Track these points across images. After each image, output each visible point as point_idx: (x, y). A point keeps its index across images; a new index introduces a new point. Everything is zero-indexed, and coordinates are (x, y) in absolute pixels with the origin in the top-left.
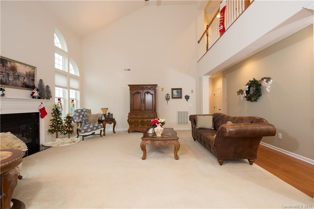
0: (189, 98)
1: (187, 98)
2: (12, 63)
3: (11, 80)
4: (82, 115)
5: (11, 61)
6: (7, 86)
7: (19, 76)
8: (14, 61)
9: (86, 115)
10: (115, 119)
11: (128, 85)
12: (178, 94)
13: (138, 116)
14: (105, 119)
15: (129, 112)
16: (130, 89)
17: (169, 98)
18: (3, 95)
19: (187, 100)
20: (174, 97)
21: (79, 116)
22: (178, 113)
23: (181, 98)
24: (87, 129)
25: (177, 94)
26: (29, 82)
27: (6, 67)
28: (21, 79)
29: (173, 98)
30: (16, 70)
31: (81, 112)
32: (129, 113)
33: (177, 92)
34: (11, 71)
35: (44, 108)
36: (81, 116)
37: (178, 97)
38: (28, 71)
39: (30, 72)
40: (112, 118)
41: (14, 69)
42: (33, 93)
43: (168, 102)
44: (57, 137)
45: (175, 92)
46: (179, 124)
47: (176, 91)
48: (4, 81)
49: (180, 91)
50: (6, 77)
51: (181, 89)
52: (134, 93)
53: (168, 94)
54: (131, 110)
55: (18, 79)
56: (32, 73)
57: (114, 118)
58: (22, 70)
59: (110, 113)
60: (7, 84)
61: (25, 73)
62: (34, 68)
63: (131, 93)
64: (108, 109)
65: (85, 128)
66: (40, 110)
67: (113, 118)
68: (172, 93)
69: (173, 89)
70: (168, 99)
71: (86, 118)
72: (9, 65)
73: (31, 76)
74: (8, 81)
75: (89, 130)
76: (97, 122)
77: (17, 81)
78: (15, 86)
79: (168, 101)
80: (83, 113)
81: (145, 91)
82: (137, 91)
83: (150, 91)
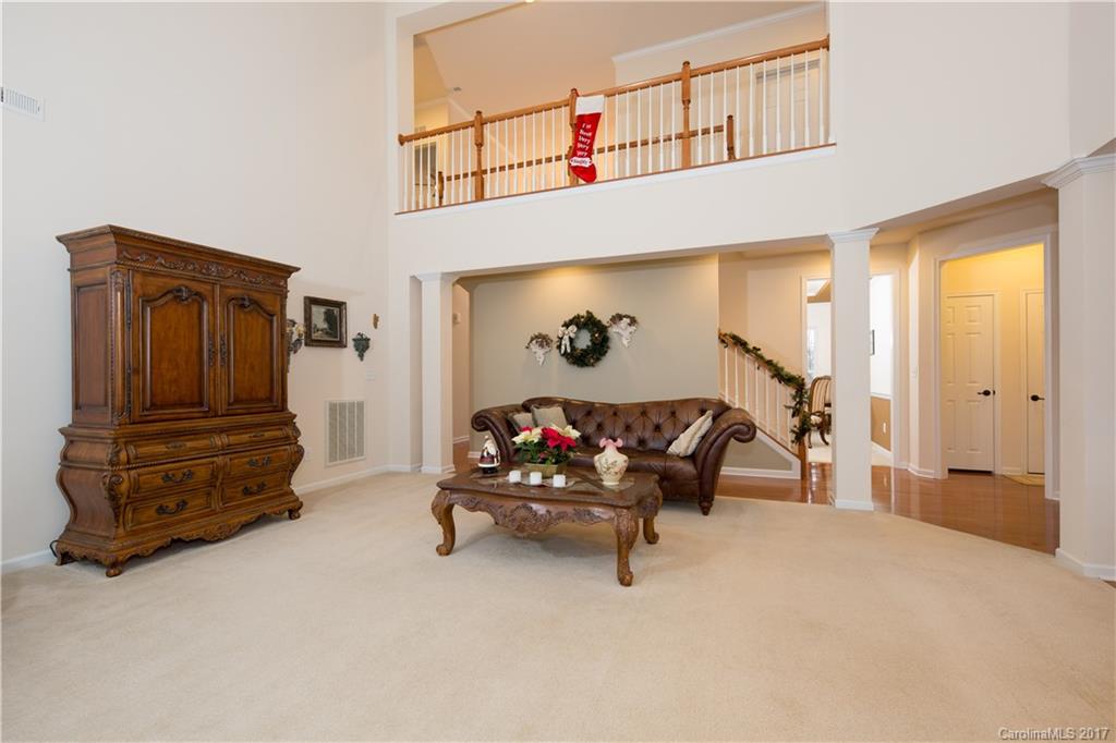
0: (367, 349)
12: (330, 325)
17: (299, 341)
19: (361, 356)
20: (315, 336)
22: (330, 409)
23: (340, 342)
25: (325, 326)
29: (311, 342)
33: (327, 318)
37: (331, 338)
45: (318, 314)
46: (336, 460)
47: (323, 309)
52: (152, 291)
68: (308, 317)
69: (310, 302)
79: (292, 355)
81: (232, 292)
82: (176, 283)
83: (256, 296)
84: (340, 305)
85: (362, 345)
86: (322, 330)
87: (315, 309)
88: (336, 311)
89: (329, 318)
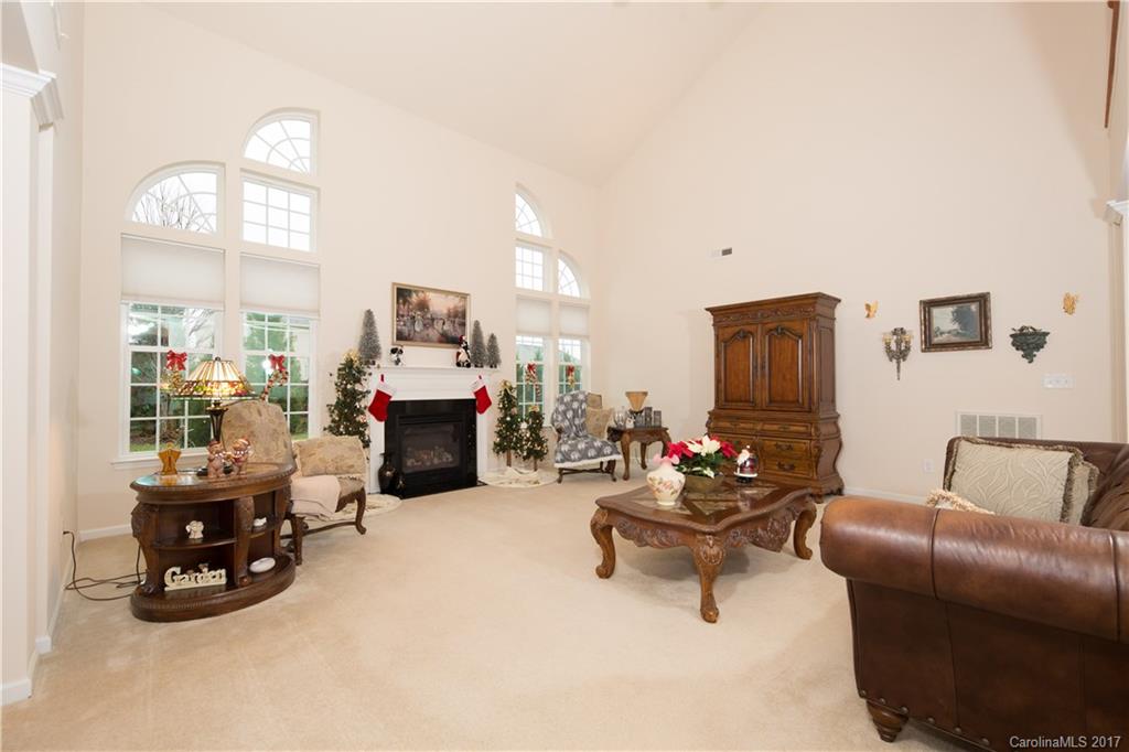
0: (1039, 346)
1: (1029, 342)
2: (421, 294)
3: (417, 329)
4: (573, 410)
5: (417, 290)
6: (409, 343)
7: (433, 320)
8: (424, 290)
9: (584, 411)
10: (667, 429)
11: (707, 309)
12: (964, 325)
13: (742, 425)
14: (635, 426)
15: (711, 406)
16: (714, 325)
17: (908, 349)
18: (398, 362)
19: (1030, 357)
20: (936, 340)
21: (565, 413)
22: (965, 422)
23: (983, 342)
24: (571, 451)
25: (956, 326)
26: (455, 331)
27: (410, 303)
28: (438, 326)
29: (930, 345)
30: (428, 308)
31: (572, 401)
32: (709, 413)
33: (958, 317)
34: (420, 310)
35: (484, 388)
36: (570, 414)
37: (964, 340)
38: (452, 306)
39: (455, 307)
40: (658, 424)
41: (423, 306)
42: (458, 354)
43: (898, 368)
44: (509, 464)
45: (944, 319)
47: (949, 310)
48: (407, 334)
49: (974, 307)
50: (408, 324)
51: (982, 300)
52: (727, 336)
53: (899, 332)
54: (717, 401)
55: (432, 325)
56: (460, 310)
57: (664, 426)
58: (439, 305)
59: (650, 409)
60: (411, 340)
61: (445, 311)
62: (464, 296)
63: (717, 337)
64: (645, 394)
65: (565, 448)
66: (476, 393)
67: (660, 426)
68: (927, 323)
69: (929, 305)
70: (899, 354)
71: (583, 420)
72: (414, 299)
73: (459, 316)
74: (412, 333)
75: (592, 453)
76: (606, 436)
77: (430, 331)
78: (426, 341)
79: (902, 363)
80: (575, 405)
81: (770, 326)
82: (737, 329)
83: (786, 324)
84: (980, 298)
86: (949, 332)
87: (936, 312)
88: (974, 306)
89: (961, 315)
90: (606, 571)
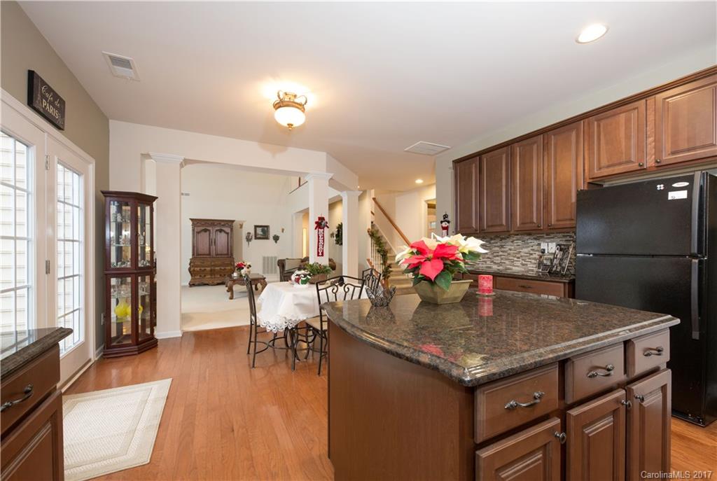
0: (278, 239)
11: (190, 219)
12: (264, 233)
13: (206, 263)
16: (192, 225)
17: (251, 238)
19: (276, 242)
20: (258, 236)
22: (263, 259)
23: (267, 238)
25: (262, 233)
29: (256, 238)
32: (190, 259)
37: (264, 237)
45: (260, 231)
47: (261, 228)
52: (198, 230)
53: (249, 233)
54: (193, 255)
63: (194, 230)
68: (255, 231)
69: (256, 227)
79: (250, 242)
81: (217, 229)
82: (204, 228)
84: (267, 227)
85: (276, 238)
86: (260, 235)
87: (258, 229)
88: (266, 229)
89: (263, 231)
90: (231, 298)
